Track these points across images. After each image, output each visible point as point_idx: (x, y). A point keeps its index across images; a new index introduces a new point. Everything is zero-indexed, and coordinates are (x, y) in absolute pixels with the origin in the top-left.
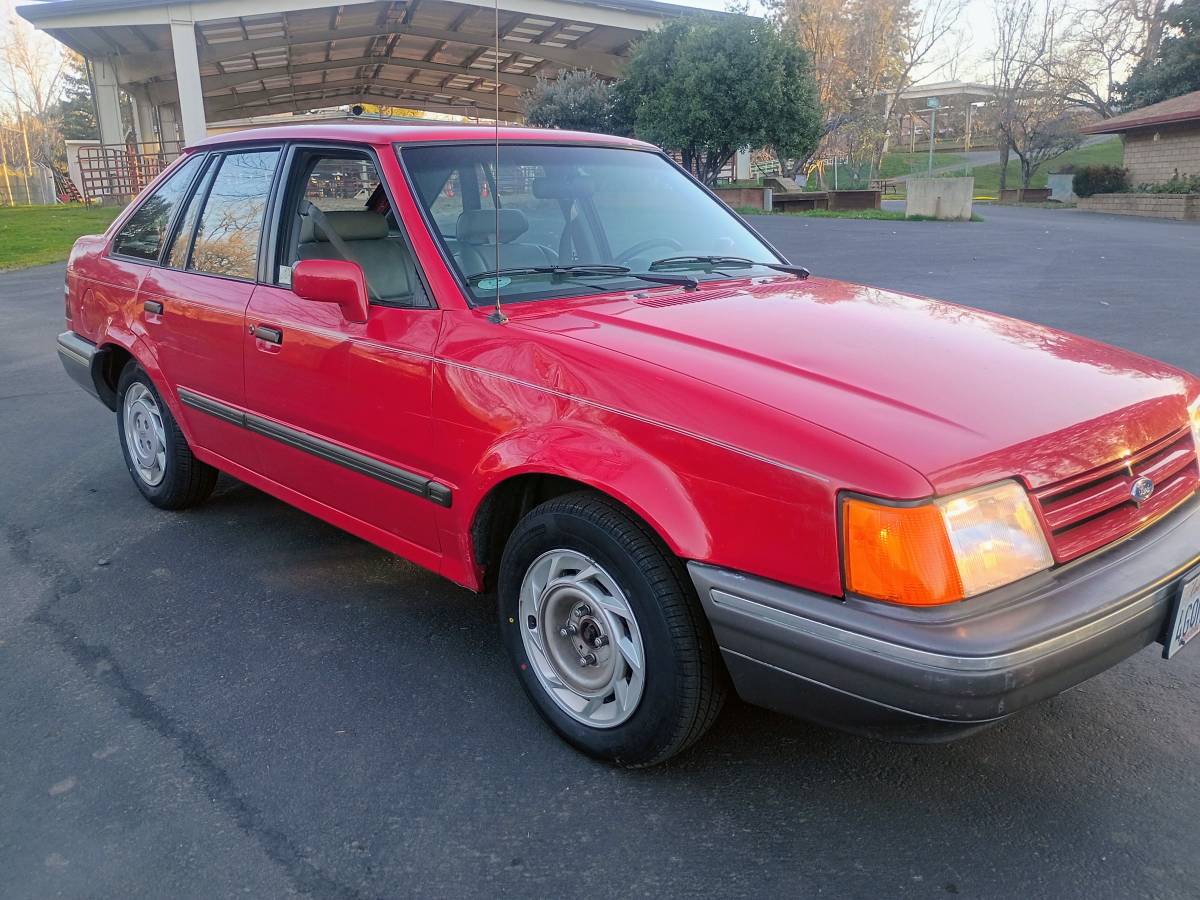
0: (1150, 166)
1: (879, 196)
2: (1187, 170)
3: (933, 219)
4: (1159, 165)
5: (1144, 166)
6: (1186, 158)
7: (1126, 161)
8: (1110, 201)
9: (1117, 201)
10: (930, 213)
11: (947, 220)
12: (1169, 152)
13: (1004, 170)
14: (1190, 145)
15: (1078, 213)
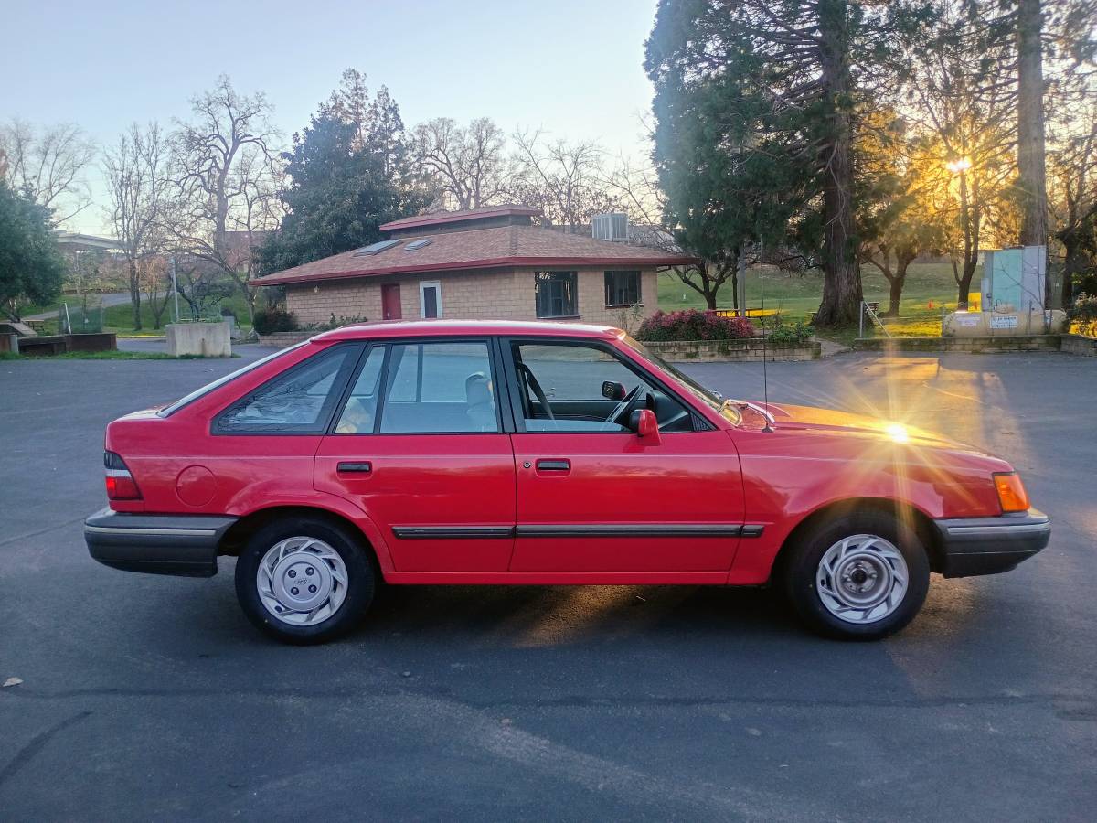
0: (310, 310)
1: (114, 338)
2: (342, 314)
3: (201, 357)
4: (318, 310)
5: (305, 311)
6: (338, 305)
7: (289, 307)
8: (289, 337)
9: (295, 337)
10: (196, 351)
11: (212, 357)
12: (324, 301)
13: (137, 311)
14: (339, 296)
15: (262, 347)
